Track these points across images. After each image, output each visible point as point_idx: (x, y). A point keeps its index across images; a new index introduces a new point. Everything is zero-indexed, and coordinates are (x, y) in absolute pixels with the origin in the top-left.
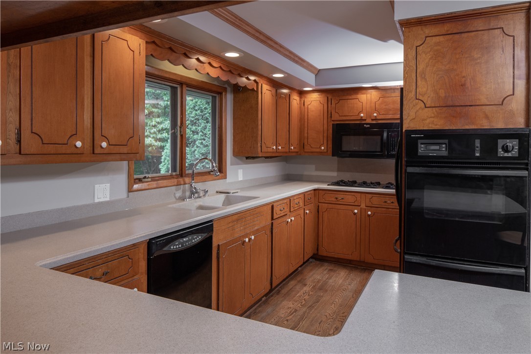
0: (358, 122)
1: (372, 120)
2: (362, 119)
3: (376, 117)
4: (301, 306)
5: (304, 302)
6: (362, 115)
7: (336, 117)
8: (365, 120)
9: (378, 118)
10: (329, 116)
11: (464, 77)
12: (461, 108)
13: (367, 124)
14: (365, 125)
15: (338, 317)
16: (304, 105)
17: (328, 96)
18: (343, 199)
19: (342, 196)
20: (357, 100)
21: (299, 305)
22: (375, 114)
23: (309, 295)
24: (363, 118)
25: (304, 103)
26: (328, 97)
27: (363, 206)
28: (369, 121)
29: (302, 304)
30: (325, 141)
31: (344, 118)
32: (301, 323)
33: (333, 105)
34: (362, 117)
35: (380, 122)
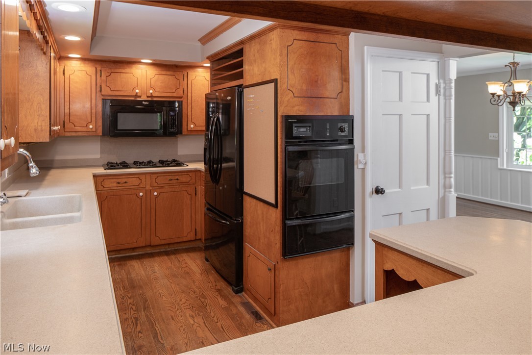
0: (133, 99)
1: (148, 97)
2: (136, 96)
3: (151, 93)
4: (135, 312)
5: (134, 308)
6: (137, 91)
7: (106, 91)
8: (140, 97)
9: (154, 95)
10: (98, 89)
11: (317, 76)
12: (316, 99)
13: (145, 101)
14: (143, 102)
15: (182, 306)
16: (64, 74)
17: (97, 66)
18: (126, 182)
19: (124, 180)
20: (132, 74)
21: (132, 312)
22: (151, 91)
23: (130, 298)
24: (138, 95)
25: (64, 71)
26: (96, 68)
27: (148, 187)
28: (144, 98)
29: (134, 309)
30: (94, 119)
31: (117, 93)
32: (156, 328)
33: (104, 78)
34: (137, 93)
35: (155, 99)
